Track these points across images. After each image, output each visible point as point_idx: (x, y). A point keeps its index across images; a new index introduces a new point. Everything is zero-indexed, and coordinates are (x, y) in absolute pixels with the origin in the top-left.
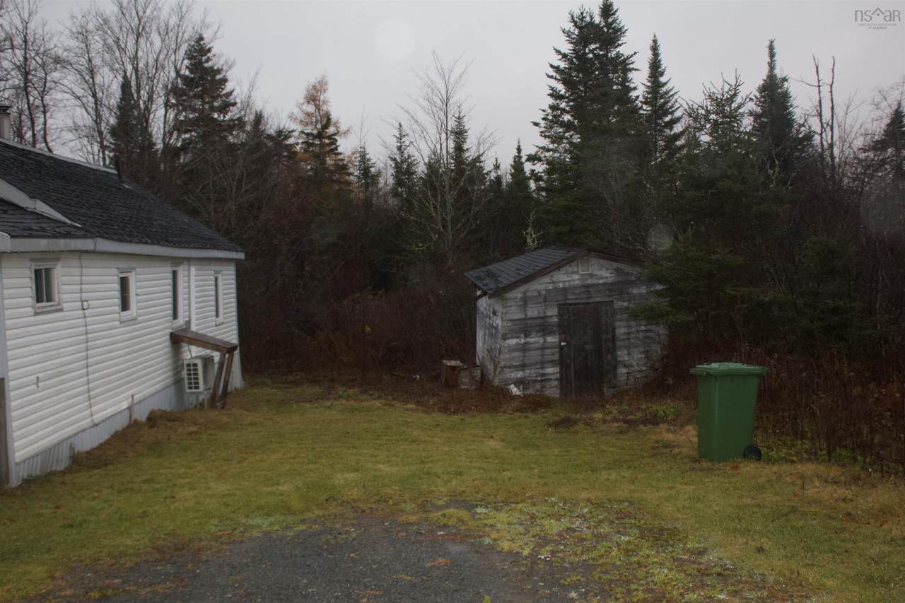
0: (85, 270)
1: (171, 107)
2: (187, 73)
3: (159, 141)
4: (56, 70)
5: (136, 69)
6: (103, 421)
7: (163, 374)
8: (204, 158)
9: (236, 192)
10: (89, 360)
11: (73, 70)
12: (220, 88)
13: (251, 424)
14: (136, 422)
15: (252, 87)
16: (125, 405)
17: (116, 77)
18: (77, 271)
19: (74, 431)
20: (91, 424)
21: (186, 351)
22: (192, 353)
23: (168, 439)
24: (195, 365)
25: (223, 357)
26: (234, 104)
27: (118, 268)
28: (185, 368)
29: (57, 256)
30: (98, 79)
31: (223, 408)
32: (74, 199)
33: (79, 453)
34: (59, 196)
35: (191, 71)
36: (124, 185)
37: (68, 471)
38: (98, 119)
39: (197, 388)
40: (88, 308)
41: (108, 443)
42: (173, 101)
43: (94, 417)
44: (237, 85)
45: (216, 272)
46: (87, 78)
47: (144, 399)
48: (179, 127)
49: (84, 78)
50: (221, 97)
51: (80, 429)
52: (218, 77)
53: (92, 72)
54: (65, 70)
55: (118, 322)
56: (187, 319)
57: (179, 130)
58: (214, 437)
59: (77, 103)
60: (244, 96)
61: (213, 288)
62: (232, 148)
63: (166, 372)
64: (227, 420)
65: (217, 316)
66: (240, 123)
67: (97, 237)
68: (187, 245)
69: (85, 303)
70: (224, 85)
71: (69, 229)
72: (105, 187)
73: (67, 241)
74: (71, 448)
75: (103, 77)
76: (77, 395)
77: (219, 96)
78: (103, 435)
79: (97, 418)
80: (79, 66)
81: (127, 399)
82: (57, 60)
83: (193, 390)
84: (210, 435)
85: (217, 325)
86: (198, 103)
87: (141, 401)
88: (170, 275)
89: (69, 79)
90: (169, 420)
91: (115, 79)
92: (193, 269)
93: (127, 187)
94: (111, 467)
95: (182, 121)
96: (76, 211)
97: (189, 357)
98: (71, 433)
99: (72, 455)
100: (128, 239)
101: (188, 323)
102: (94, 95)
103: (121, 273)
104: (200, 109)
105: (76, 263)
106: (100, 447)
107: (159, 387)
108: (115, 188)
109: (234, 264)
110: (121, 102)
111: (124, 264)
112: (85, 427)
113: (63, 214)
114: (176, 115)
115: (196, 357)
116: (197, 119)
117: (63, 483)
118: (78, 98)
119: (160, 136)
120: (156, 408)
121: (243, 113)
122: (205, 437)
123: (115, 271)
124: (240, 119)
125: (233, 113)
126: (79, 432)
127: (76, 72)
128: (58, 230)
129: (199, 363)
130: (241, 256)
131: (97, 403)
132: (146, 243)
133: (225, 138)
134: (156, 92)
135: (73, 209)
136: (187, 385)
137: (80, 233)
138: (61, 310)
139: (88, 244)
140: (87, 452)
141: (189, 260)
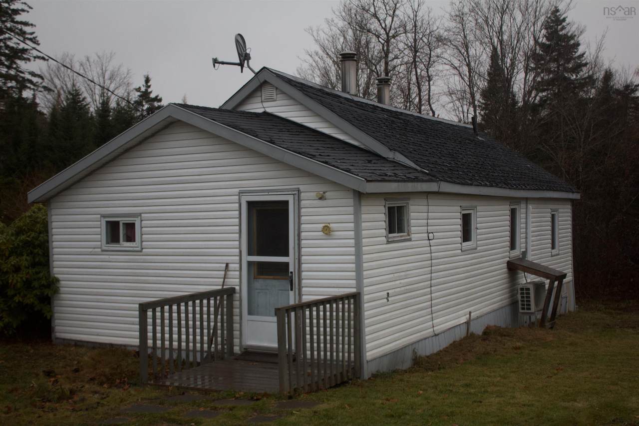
0: (430, 208)
1: (530, 70)
2: (544, 40)
3: (520, 100)
4: (438, 47)
5: (501, 42)
6: (444, 332)
7: (500, 296)
8: (557, 113)
9: (584, 140)
10: (433, 282)
11: (452, 46)
12: (572, 52)
13: (571, 344)
14: (472, 335)
15: (599, 49)
16: (463, 320)
17: (484, 49)
18: (425, 208)
19: (419, 339)
20: (432, 334)
21: (522, 278)
22: (527, 279)
23: (495, 351)
24: (528, 289)
25: (552, 284)
26: (586, 64)
27: (461, 206)
28: (519, 292)
29: (408, 195)
30: (472, 52)
31: (552, 328)
32: (429, 150)
33: (420, 357)
34: (416, 147)
35: (548, 39)
36: (478, 137)
37: (410, 371)
38: (471, 85)
39: (529, 309)
40: (433, 239)
41: (446, 351)
42: (532, 65)
43: (435, 328)
44: (587, 47)
45: (553, 210)
46: (463, 51)
47: (481, 316)
48: (538, 87)
49: (460, 52)
50: (574, 59)
51: (422, 338)
52: (572, 42)
53: (467, 48)
54: (446, 47)
55: (460, 251)
56: (524, 250)
57: (536, 89)
58: (535, 353)
59: (455, 73)
60: (592, 57)
61: (550, 224)
62: (584, 102)
63: (503, 295)
64: (551, 339)
65: (553, 247)
66: (590, 80)
67: (442, 180)
68: (524, 187)
69: (431, 235)
70: (577, 49)
71: (417, 174)
72: (459, 139)
73: (415, 184)
74: (414, 352)
75: (476, 50)
76: (422, 309)
77: (572, 58)
78: (443, 343)
79: (438, 329)
80: (457, 43)
81: (465, 315)
82: (440, 39)
83: (526, 311)
84: (531, 351)
85: (552, 256)
86: (553, 66)
87: (478, 318)
88: (508, 212)
89: (448, 53)
90: (502, 335)
91: (484, 51)
92: (530, 207)
93: (480, 139)
94: (442, 371)
95: (539, 82)
96: (428, 160)
97: (525, 282)
98: (415, 340)
99: (414, 358)
100: (469, 182)
101: (524, 254)
102: (468, 65)
103: (463, 210)
104: (555, 71)
105: (425, 202)
106: (439, 353)
107: (495, 306)
108: (469, 140)
109: (570, 203)
110: (491, 69)
111: (466, 203)
112: (428, 336)
113: (416, 162)
114: (534, 77)
115: (530, 283)
116: (553, 80)
117: (401, 380)
118: (455, 68)
119: (520, 95)
120: (492, 324)
121: (591, 72)
122: (527, 351)
123: (459, 209)
124: (590, 77)
125: (584, 72)
126: (422, 340)
127: (454, 47)
128: (408, 175)
129: (531, 288)
130: (577, 196)
131: (438, 317)
132: (486, 185)
133: (576, 94)
134: (517, 58)
135: (425, 158)
136: (520, 306)
137: (427, 178)
138: (410, 240)
139: (433, 187)
140: (428, 357)
141: (527, 200)
